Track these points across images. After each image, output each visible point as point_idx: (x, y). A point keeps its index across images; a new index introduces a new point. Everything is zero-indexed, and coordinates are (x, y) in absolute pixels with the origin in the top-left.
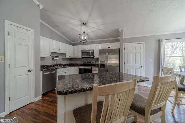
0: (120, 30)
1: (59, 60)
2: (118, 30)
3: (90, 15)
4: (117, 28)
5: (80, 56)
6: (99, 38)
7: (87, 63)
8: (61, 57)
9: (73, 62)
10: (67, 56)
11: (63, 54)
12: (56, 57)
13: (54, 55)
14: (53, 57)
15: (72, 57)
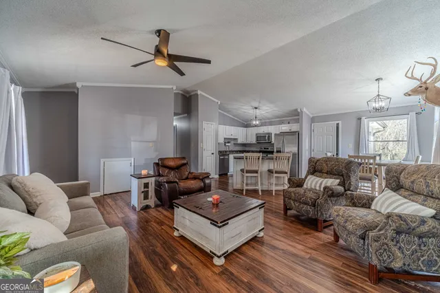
0: (299, 110)
1: (231, 146)
2: (296, 110)
3: (260, 102)
4: (295, 108)
5: (254, 141)
6: (278, 117)
7: (263, 150)
8: (233, 142)
9: (247, 149)
10: (240, 141)
11: (236, 139)
12: (228, 142)
13: (227, 141)
14: (225, 143)
15: (245, 142)
